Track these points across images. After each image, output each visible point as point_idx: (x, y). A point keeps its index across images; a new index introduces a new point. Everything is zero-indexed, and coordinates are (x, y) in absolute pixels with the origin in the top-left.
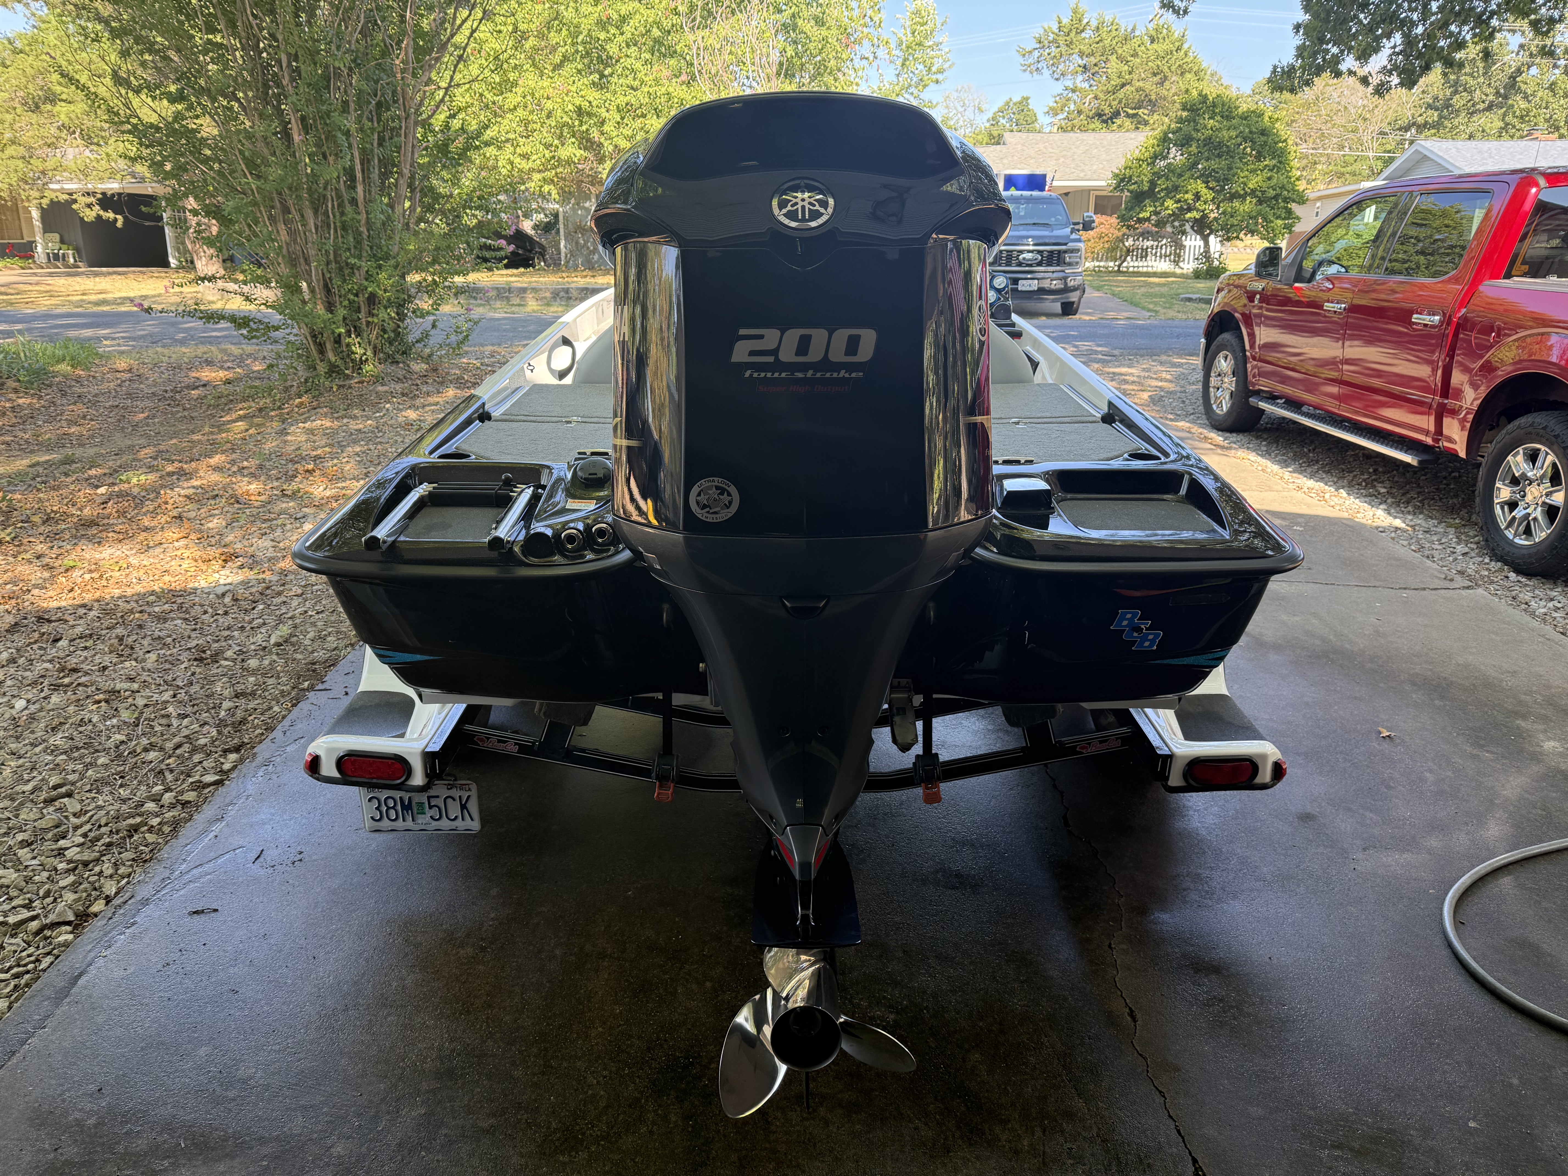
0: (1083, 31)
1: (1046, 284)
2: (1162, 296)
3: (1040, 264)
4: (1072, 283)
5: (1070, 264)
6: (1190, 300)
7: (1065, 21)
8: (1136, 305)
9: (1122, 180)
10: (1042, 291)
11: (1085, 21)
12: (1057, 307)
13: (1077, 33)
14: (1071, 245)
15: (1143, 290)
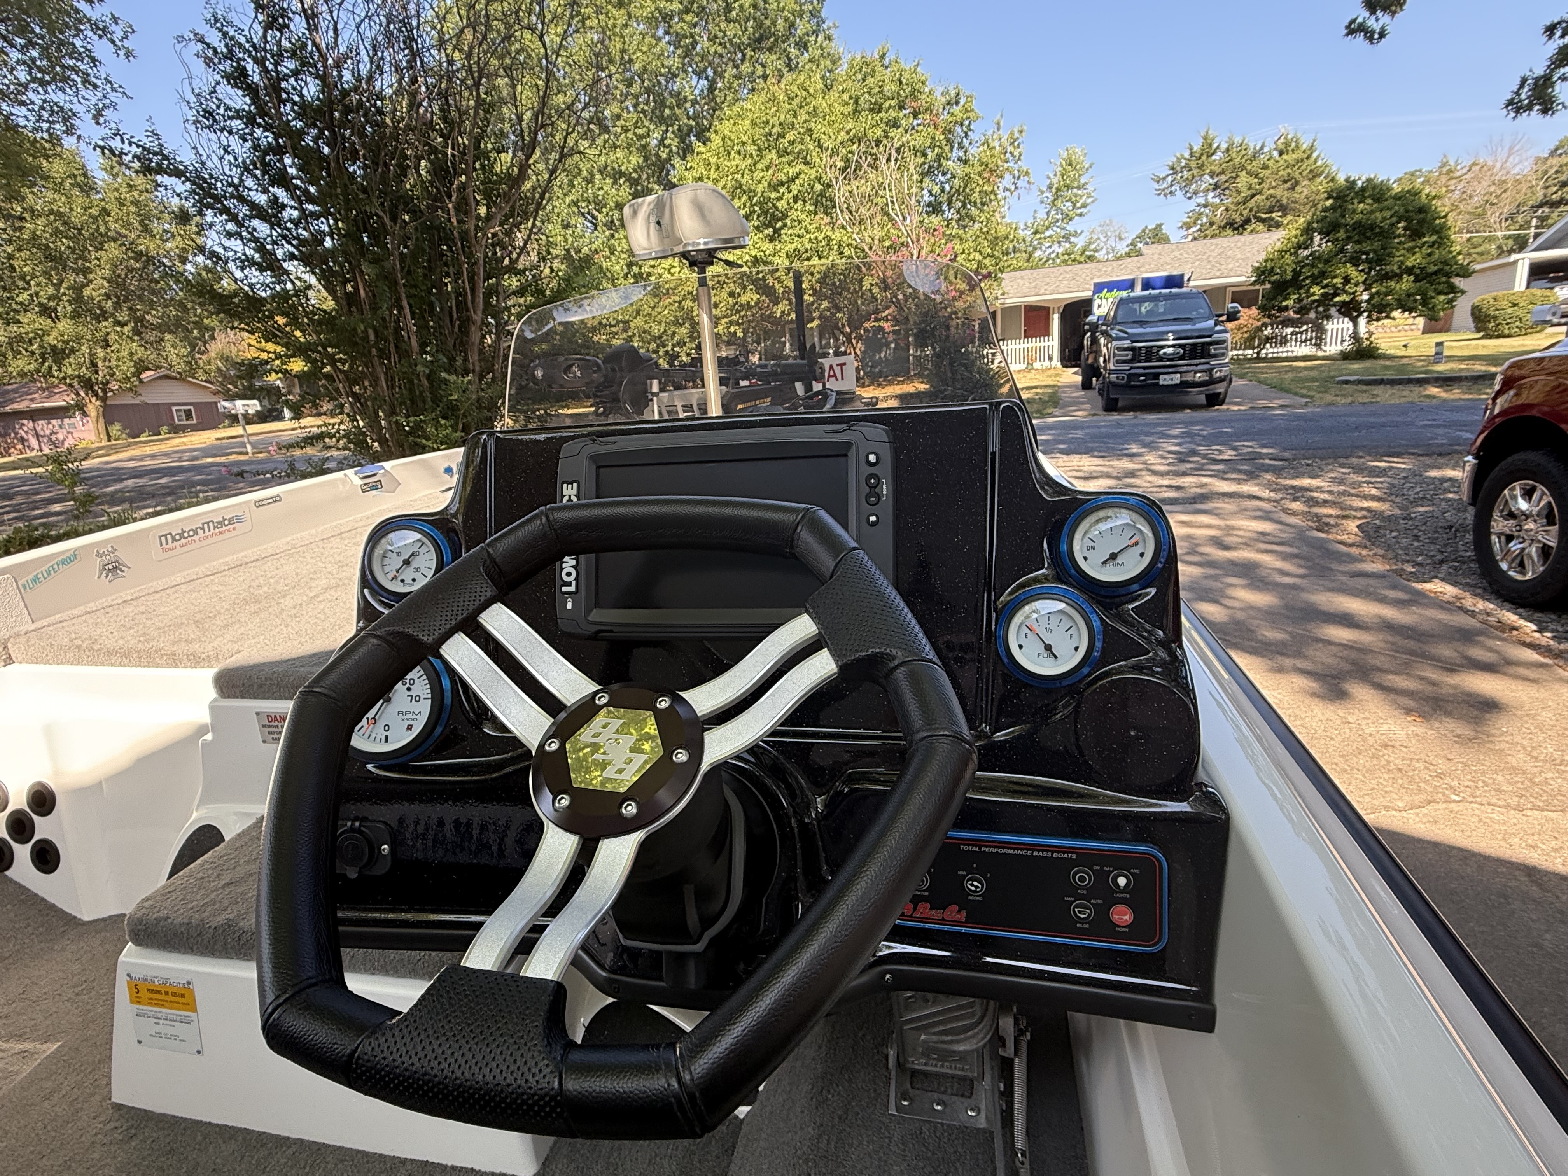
0: (1213, 154)
1: (1189, 378)
2: (1314, 380)
3: (1182, 358)
4: (1218, 374)
5: (1215, 356)
6: (1347, 382)
7: (1196, 148)
8: (1287, 391)
9: (1262, 273)
10: (1184, 384)
11: (1215, 146)
12: (1202, 399)
13: (1208, 156)
14: (1216, 336)
15: (1290, 375)
